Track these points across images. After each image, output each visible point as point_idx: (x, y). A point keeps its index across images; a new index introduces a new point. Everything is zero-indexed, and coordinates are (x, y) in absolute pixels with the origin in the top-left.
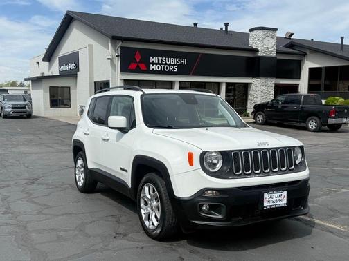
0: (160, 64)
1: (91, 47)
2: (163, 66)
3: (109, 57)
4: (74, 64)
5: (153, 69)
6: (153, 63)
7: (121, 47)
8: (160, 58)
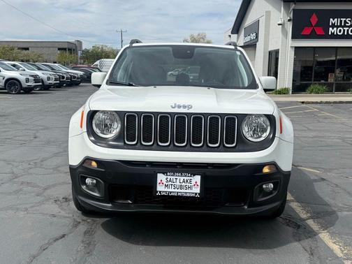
0: (343, 27)
1: (268, 13)
2: (346, 29)
3: (280, 22)
4: (254, 34)
5: (333, 34)
6: (333, 26)
7: (294, 10)
8: (343, 20)
